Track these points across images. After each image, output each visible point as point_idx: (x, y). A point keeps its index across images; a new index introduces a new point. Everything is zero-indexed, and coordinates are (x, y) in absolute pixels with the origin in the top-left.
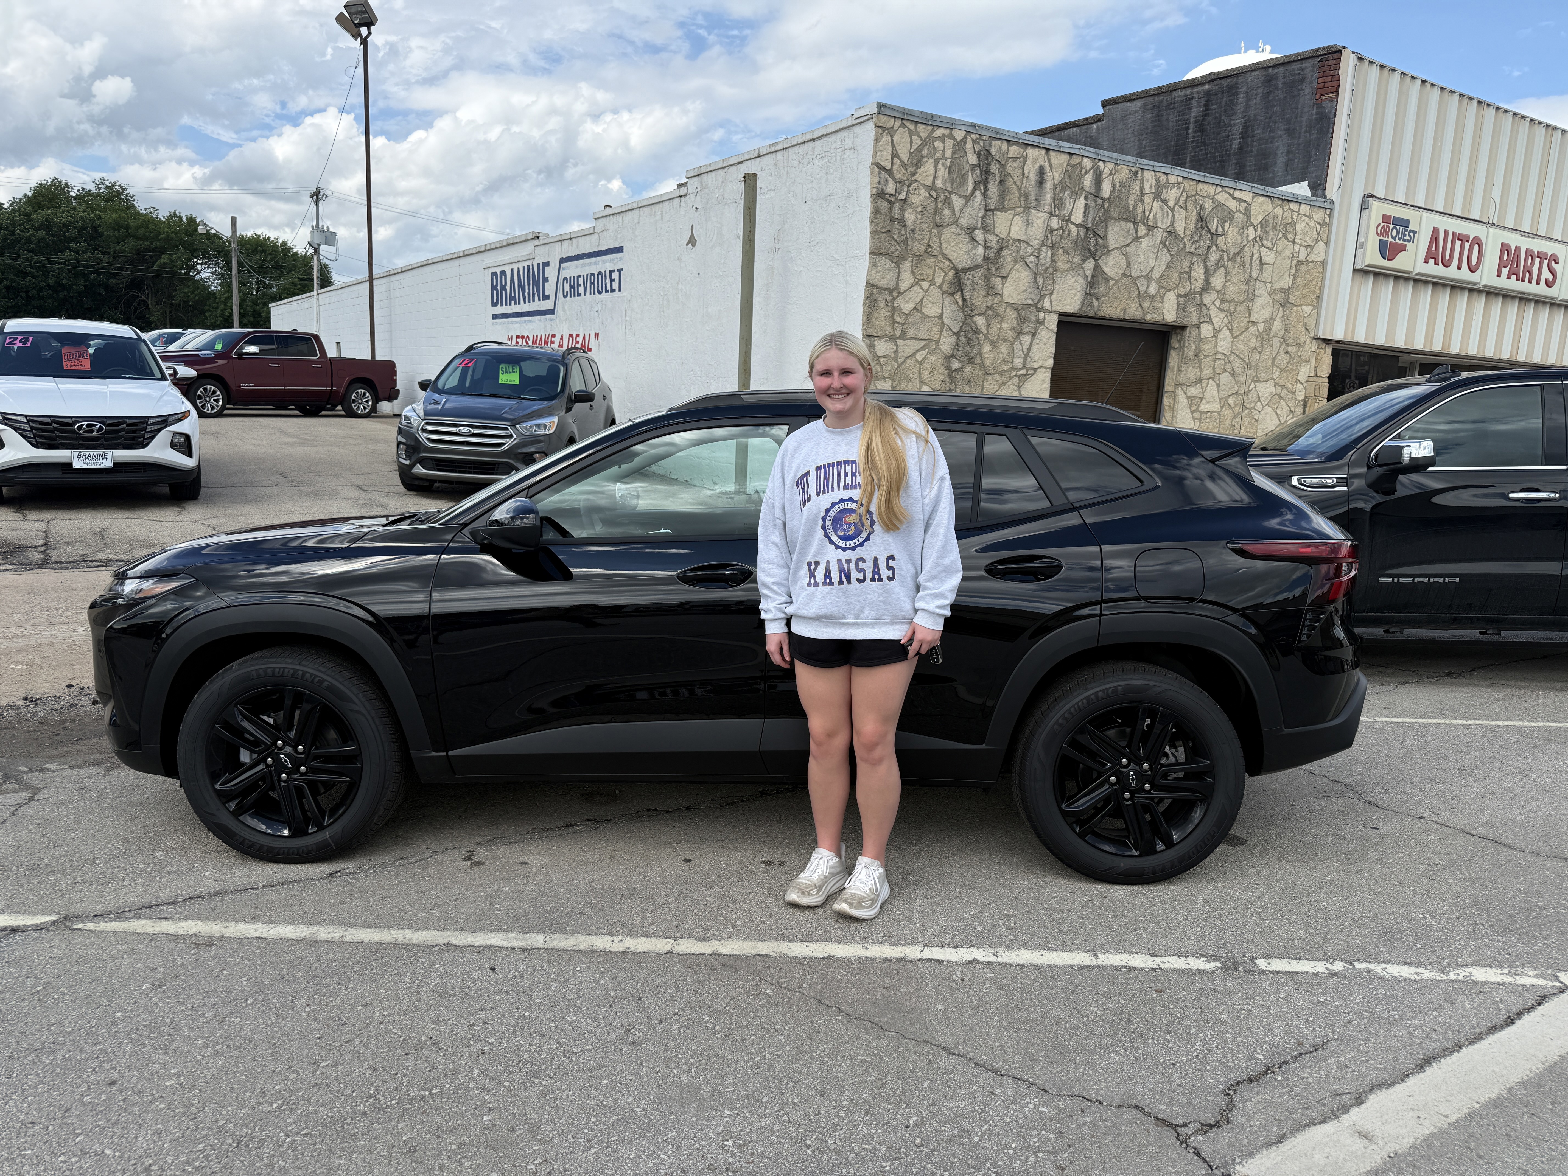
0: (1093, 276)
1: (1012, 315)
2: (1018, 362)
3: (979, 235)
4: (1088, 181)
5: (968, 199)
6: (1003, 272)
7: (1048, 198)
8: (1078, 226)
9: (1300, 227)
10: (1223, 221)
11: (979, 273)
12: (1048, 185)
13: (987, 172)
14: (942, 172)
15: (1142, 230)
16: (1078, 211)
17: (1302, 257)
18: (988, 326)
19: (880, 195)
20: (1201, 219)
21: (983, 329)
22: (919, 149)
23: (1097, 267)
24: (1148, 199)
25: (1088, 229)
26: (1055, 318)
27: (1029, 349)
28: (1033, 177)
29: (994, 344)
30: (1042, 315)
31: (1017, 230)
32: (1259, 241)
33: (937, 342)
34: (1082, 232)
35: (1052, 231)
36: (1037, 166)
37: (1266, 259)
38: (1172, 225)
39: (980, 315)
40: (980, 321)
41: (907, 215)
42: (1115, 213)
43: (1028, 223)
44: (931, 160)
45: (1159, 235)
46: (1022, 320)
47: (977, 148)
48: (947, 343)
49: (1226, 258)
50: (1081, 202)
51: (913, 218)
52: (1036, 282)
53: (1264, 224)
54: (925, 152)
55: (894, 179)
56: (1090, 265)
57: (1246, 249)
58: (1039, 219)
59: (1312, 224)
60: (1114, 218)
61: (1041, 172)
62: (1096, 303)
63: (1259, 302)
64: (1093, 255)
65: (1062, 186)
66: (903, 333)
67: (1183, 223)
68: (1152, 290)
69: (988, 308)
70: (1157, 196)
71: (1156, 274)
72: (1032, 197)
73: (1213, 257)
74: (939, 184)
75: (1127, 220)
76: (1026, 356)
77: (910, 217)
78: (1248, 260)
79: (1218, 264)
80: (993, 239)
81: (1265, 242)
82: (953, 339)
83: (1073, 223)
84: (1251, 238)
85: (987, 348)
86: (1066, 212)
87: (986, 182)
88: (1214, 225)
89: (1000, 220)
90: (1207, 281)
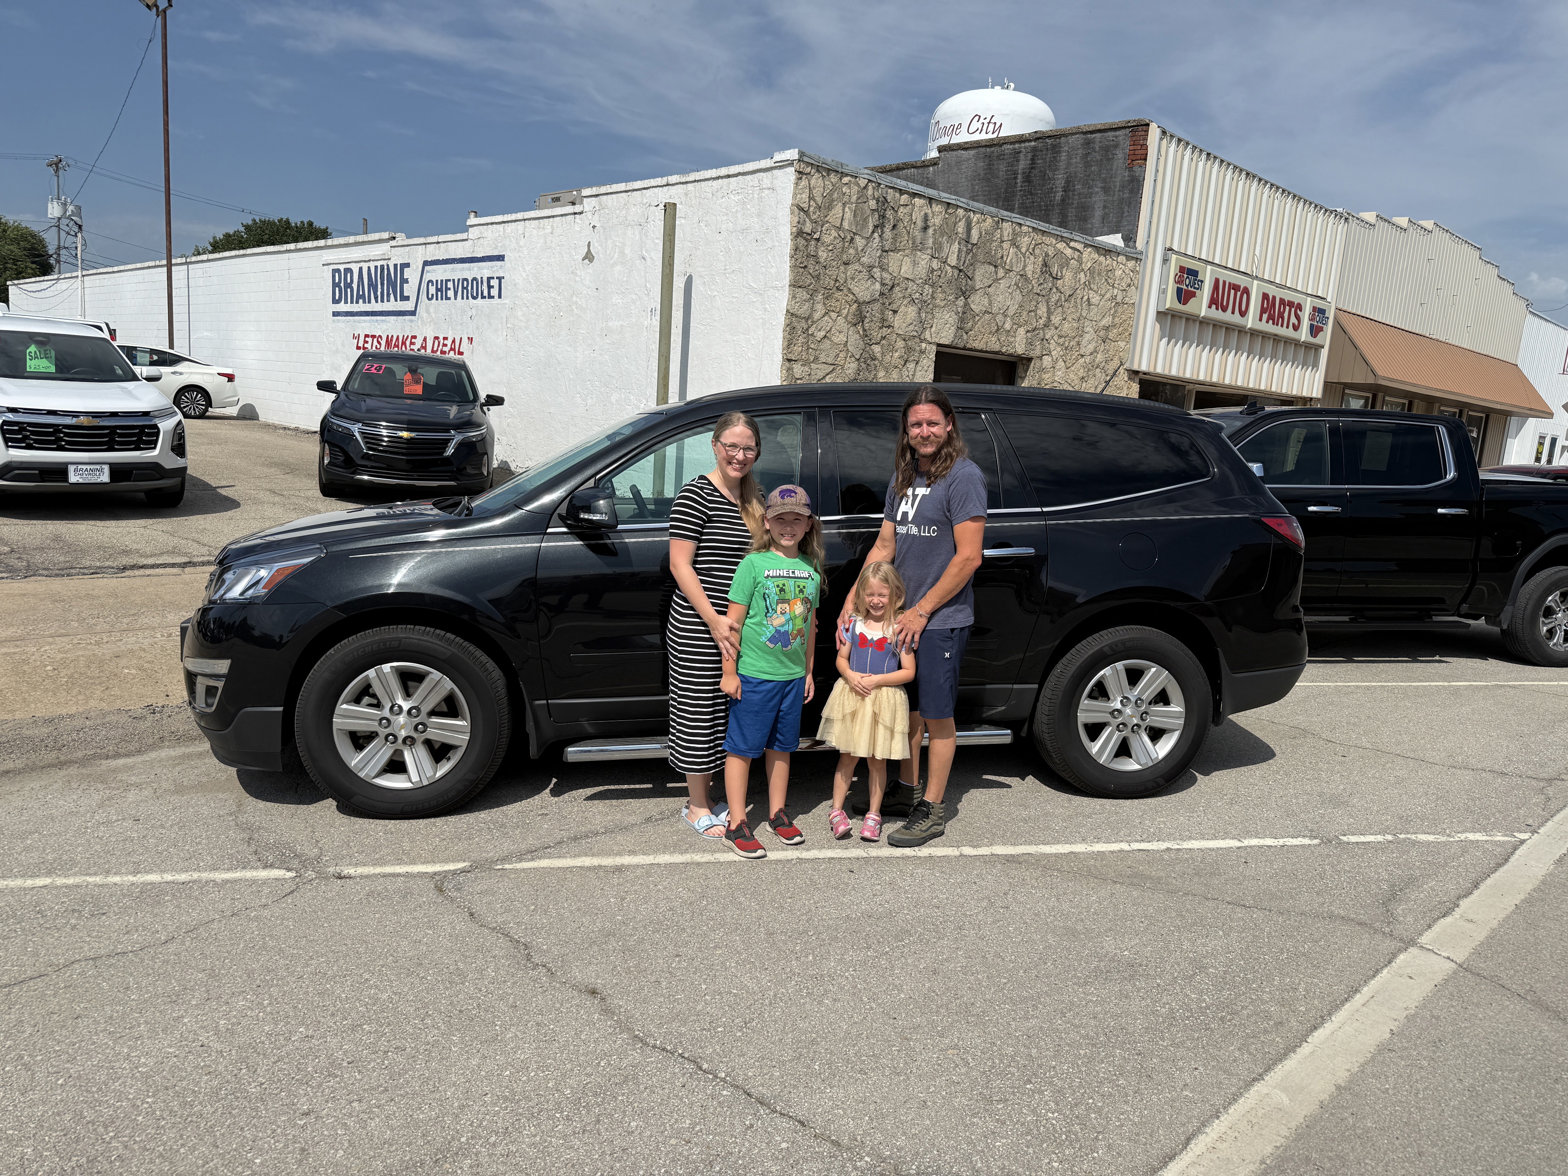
0: (964, 313)
1: (900, 344)
3: (877, 272)
4: (961, 228)
5: (868, 240)
6: (894, 307)
7: (930, 242)
8: (952, 267)
9: (1118, 273)
10: (1061, 267)
11: (877, 306)
12: (931, 231)
13: (884, 217)
14: (848, 215)
15: (1001, 273)
16: (953, 253)
17: (1119, 299)
18: (883, 353)
19: (799, 234)
20: (1045, 264)
21: (879, 355)
22: (830, 194)
23: (966, 304)
24: (1006, 245)
25: (960, 271)
26: (934, 348)
27: (914, 375)
28: (920, 224)
29: (887, 370)
30: (924, 345)
31: (906, 270)
32: (1088, 285)
33: (843, 367)
34: (956, 272)
35: (933, 271)
36: (922, 213)
37: (1093, 301)
38: (1024, 269)
39: (876, 344)
40: (877, 349)
41: (820, 253)
42: (981, 257)
43: (915, 263)
44: (840, 204)
45: (1014, 277)
46: (909, 350)
47: (876, 194)
49: (1063, 299)
50: (956, 247)
51: (825, 255)
52: (920, 317)
53: (1092, 270)
54: (835, 196)
55: (811, 220)
56: (961, 302)
57: (1078, 291)
58: (924, 259)
59: (1127, 271)
60: (980, 262)
61: (926, 218)
62: (965, 337)
63: (1087, 337)
64: (963, 294)
65: (941, 231)
66: (816, 359)
67: (1032, 267)
68: (1008, 325)
69: (883, 338)
70: (1014, 244)
71: (1011, 312)
72: (918, 241)
73: (1054, 298)
74: (846, 225)
75: (990, 263)
77: (823, 255)
78: (1079, 301)
79: (1057, 304)
80: (887, 277)
81: (1092, 286)
82: (855, 365)
83: (949, 265)
84: (1082, 282)
85: (881, 373)
86: (944, 255)
87: (882, 226)
88: (1055, 270)
89: (893, 260)
90: (1049, 318)
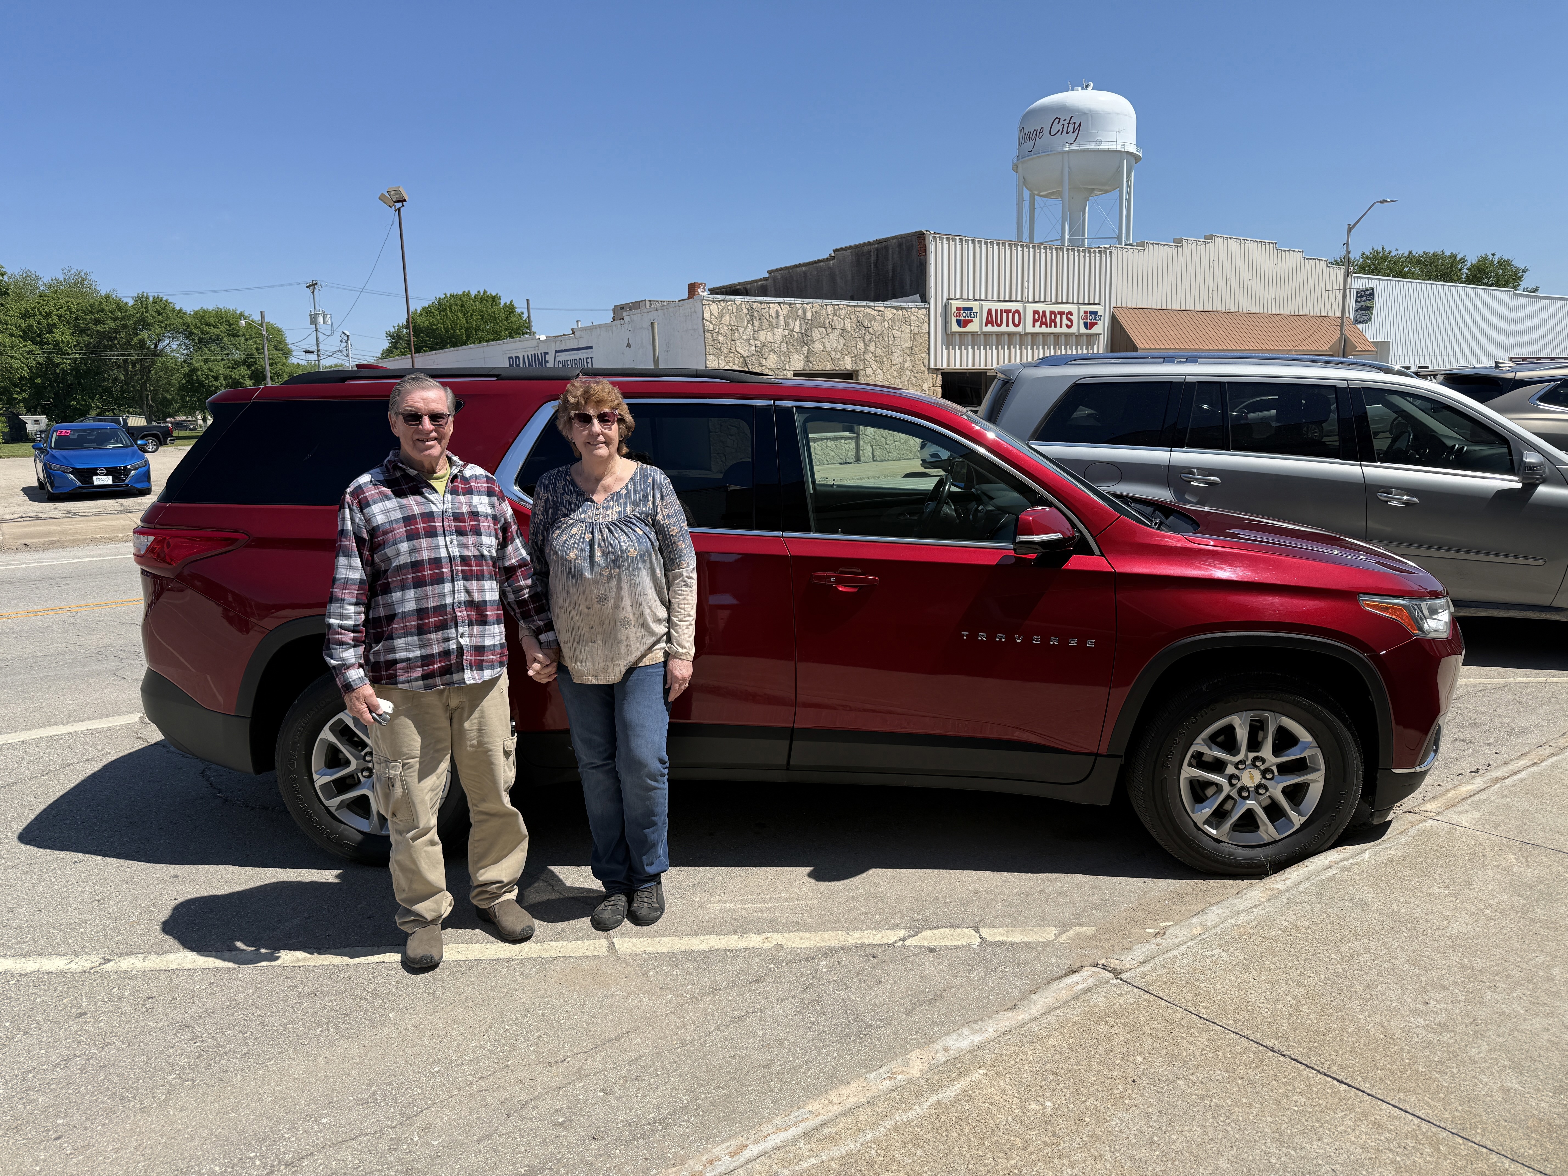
0: (808, 353)
3: (752, 342)
4: (800, 313)
5: (745, 328)
7: (782, 323)
8: (797, 333)
9: (913, 318)
11: (753, 358)
12: (782, 318)
13: (752, 316)
14: (733, 319)
16: (797, 326)
17: (916, 332)
19: (707, 331)
20: (859, 322)
22: (722, 310)
23: (809, 349)
24: (830, 316)
25: (802, 333)
28: (774, 315)
31: (770, 337)
32: (891, 327)
34: (800, 335)
35: (785, 336)
36: (775, 310)
37: (896, 335)
38: (844, 326)
41: (719, 338)
42: (815, 325)
43: (774, 334)
44: (727, 315)
45: (837, 332)
47: (747, 307)
49: (874, 337)
50: (798, 323)
52: (781, 359)
53: (893, 320)
55: (712, 325)
56: (805, 349)
57: (885, 332)
58: (779, 332)
59: (919, 316)
60: (815, 327)
61: (777, 312)
62: (811, 364)
63: (896, 355)
64: (806, 344)
65: (788, 317)
67: (850, 325)
68: (838, 356)
70: (835, 314)
71: (840, 348)
72: (774, 324)
73: (867, 337)
74: (732, 323)
75: (821, 327)
77: (721, 339)
78: (886, 337)
79: (870, 341)
80: (758, 343)
81: (895, 328)
83: (795, 332)
84: (886, 326)
86: (791, 327)
87: (752, 320)
88: (866, 323)
89: (762, 334)
90: (866, 348)
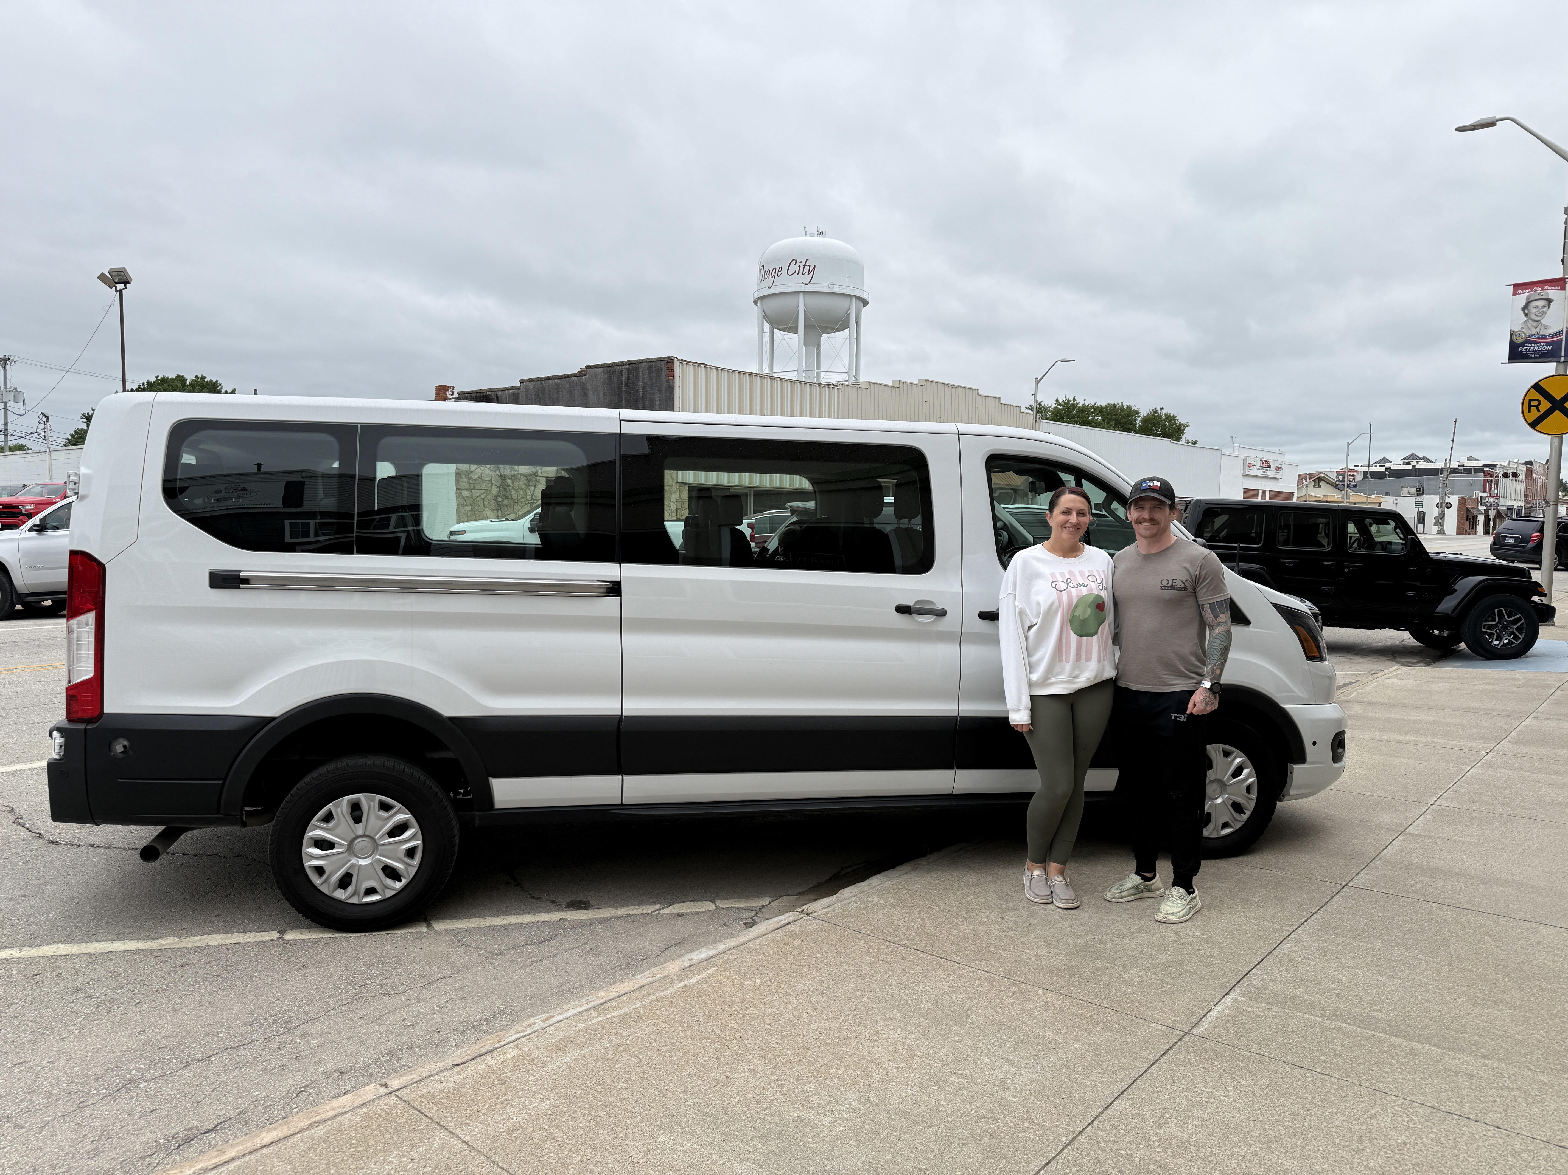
2: (529, 497)
18: (513, 483)
26: (545, 479)
27: (534, 492)
29: (517, 491)
30: (538, 478)
33: (490, 491)
40: (509, 482)
46: (529, 480)
48: (495, 491)
66: (474, 487)
76: (533, 495)
82: (498, 489)
85: (513, 492)
